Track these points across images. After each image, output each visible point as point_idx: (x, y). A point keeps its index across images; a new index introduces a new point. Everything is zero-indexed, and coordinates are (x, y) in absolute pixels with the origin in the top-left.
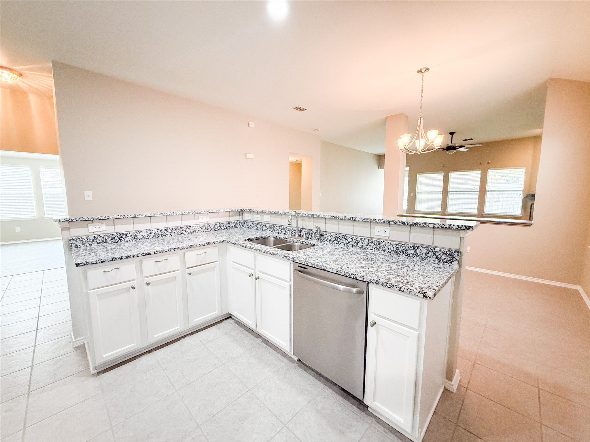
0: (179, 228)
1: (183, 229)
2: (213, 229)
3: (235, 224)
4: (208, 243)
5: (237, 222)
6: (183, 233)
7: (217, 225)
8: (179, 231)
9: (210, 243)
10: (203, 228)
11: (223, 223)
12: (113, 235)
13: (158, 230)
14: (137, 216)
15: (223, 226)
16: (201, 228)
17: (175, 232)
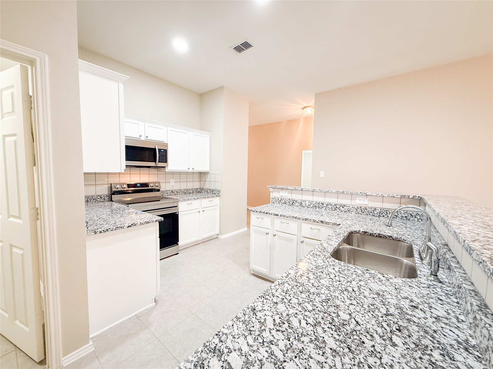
0: (334, 204)
1: (337, 206)
2: (371, 214)
3: (406, 215)
4: (322, 221)
5: (411, 213)
6: (336, 210)
7: (377, 211)
8: (333, 207)
9: (324, 222)
10: (359, 210)
11: (387, 210)
12: (289, 200)
13: (316, 202)
14: (303, 189)
15: (386, 213)
16: (356, 209)
17: (329, 207)
